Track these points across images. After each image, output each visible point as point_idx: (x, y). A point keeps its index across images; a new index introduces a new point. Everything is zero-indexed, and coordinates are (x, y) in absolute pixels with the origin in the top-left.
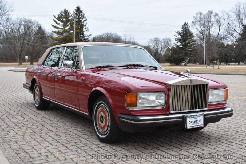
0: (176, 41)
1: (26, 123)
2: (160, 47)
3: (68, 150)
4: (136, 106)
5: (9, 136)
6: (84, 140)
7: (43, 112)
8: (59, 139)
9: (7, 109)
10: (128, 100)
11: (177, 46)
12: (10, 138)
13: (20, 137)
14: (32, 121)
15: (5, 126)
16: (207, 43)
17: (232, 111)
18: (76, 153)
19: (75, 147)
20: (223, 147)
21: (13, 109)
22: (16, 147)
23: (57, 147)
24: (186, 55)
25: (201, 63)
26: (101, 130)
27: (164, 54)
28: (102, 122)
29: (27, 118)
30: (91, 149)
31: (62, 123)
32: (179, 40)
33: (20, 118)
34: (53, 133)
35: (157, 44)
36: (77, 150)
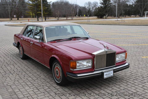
0: (101, 4)
1: (16, 70)
2: (91, 7)
3: (39, 92)
4: (76, 68)
5: (6, 81)
6: (48, 83)
7: (25, 61)
8: (34, 83)
9: (5, 59)
10: (71, 65)
11: (101, 7)
12: (7, 83)
13: (12, 82)
14: (19, 69)
15: (4, 73)
16: (118, 4)
17: (129, 65)
18: (43, 94)
19: (43, 90)
20: (124, 86)
21: (9, 59)
22: (10, 90)
23: (33, 90)
24: (106, 12)
25: (115, 16)
26: (57, 79)
27: (94, 11)
28: (58, 74)
29: (16, 66)
30: (52, 90)
31: (35, 70)
32: (102, 4)
33: (12, 66)
34: (31, 78)
35: (89, 5)
36: (44, 91)
